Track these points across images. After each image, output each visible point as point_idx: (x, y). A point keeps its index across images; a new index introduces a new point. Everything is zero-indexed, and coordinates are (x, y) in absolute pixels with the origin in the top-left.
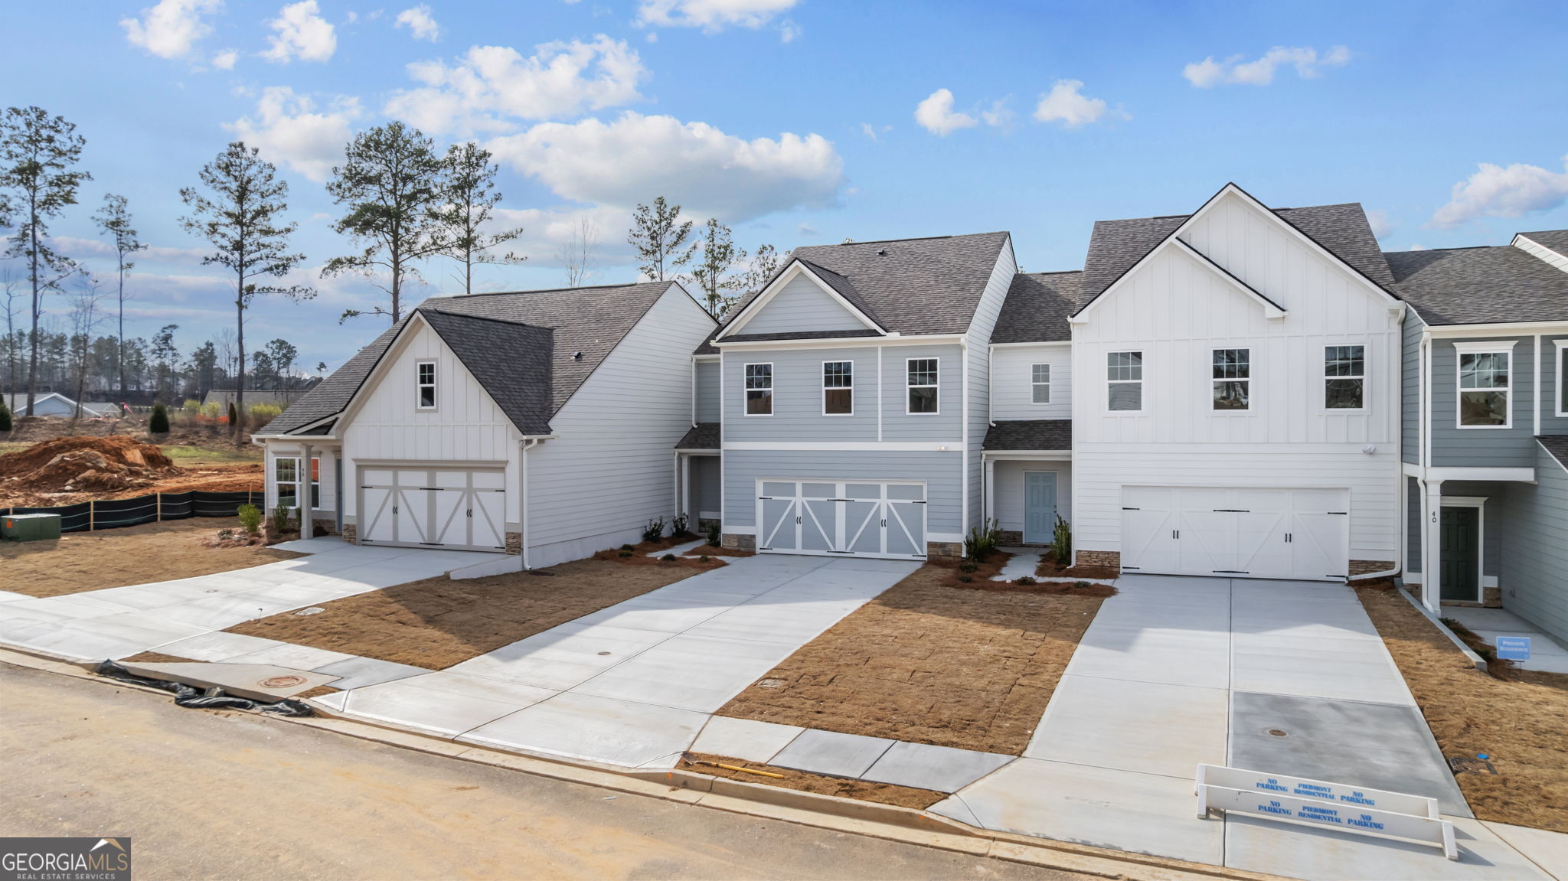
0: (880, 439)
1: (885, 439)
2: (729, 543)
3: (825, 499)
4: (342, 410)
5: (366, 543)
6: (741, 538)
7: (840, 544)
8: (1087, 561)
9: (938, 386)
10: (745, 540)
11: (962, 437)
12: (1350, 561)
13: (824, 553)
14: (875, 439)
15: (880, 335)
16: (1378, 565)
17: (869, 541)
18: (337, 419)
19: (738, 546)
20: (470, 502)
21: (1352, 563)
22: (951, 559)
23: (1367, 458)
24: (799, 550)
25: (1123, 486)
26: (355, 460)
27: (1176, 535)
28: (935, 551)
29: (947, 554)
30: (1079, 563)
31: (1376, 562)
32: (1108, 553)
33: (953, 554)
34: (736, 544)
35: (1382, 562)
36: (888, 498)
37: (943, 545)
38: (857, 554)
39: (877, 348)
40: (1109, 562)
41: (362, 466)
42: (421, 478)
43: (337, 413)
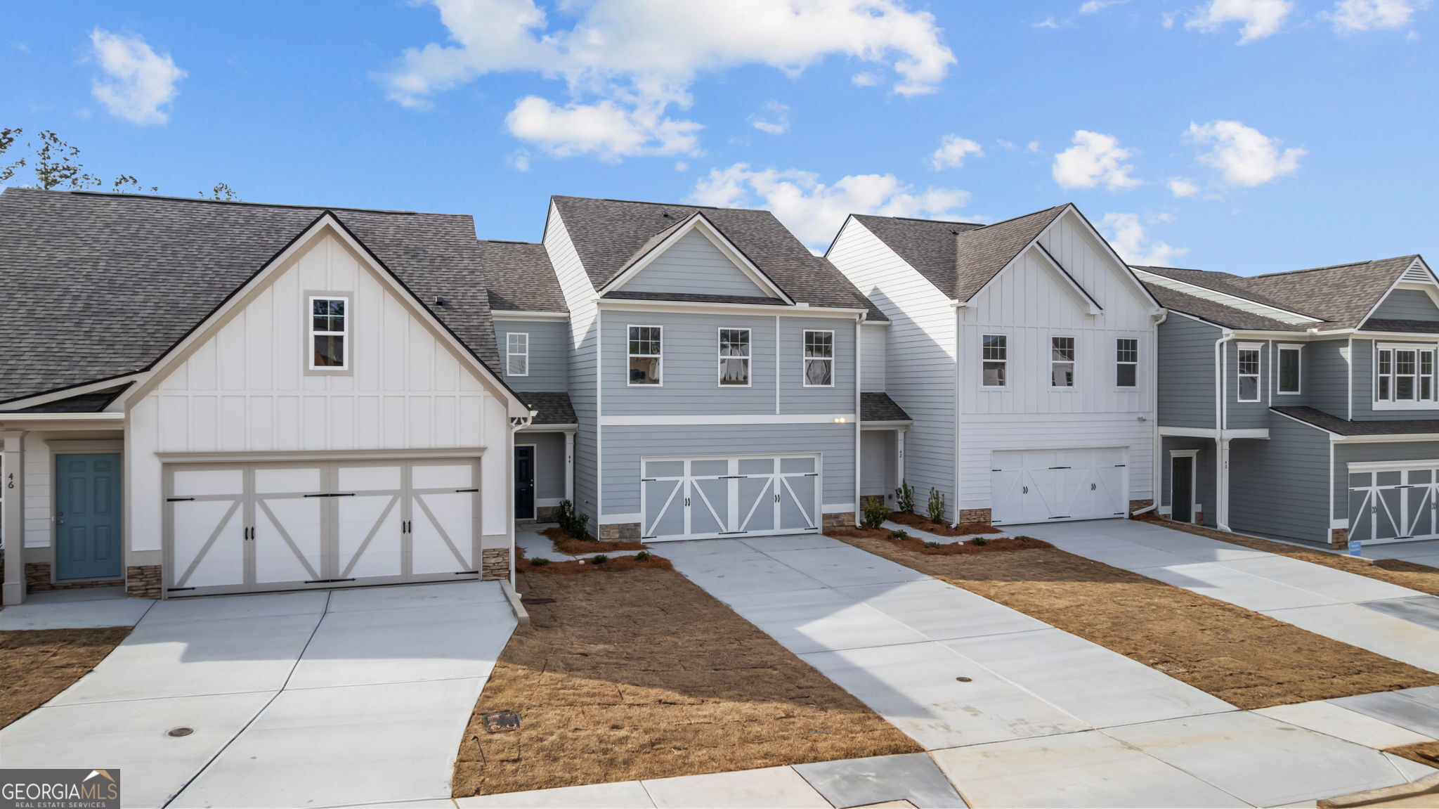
0: (778, 412)
1: (783, 412)
2: (608, 535)
3: (716, 477)
4: (147, 369)
5: (179, 594)
6: (622, 528)
7: (733, 525)
8: (968, 519)
9: (833, 359)
10: (628, 529)
11: (855, 410)
12: (1130, 501)
13: (716, 535)
14: (773, 412)
15: (787, 305)
16: (1145, 502)
17: (764, 518)
18: (131, 383)
19: (620, 537)
20: (407, 509)
21: (1132, 503)
22: (844, 529)
23: (1138, 423)
24: (688, 534)
25: (994, 451)
26: (159, 455)
27: (1026, 490)
28: (829, 523)
29: (841, 523)
30: (963, 521)
31: (1143, 500)
32: (983, 510)
33: (846, 524)
34: (618, 536)
35: (1146, 500)
36: (781, 472)
37: (836, 516)
38: (750, 533)
39: (775, 317)
40: (984, 518)
41: (172, 463)
42: (311, 479)
43: (135, 372)
